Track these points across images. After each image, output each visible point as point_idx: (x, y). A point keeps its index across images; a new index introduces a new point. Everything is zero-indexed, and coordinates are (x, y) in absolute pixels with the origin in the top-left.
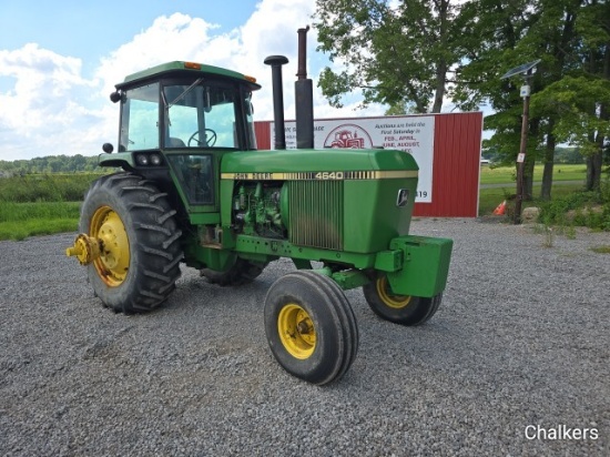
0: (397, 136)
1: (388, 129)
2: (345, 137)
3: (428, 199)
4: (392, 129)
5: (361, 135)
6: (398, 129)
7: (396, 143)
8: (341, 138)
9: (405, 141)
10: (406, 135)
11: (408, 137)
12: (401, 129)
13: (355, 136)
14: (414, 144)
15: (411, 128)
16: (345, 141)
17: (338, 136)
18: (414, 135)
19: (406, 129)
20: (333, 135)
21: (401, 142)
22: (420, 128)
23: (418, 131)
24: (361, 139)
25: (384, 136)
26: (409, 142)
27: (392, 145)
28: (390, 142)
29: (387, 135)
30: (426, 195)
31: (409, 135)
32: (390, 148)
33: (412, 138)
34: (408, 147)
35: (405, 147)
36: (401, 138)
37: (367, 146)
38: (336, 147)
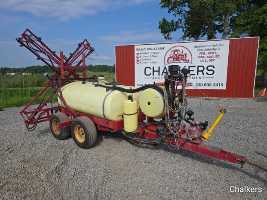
0: (207, 52)
1: (201, 48)
2: (176, 53)
3: (224, 88)
4: (204, 48)
5: (185, 51)
6: (207, 48)
7: (206, 57)
8: (174, 54)
9: (211, 55)
10: (212, 51)
11: (213, 53)
12: (210, 48)
13: (182, 52)
14: (216, 56)
15: (215, 48)
16: (176, 55)
17: (172, 53)
18: (217, 51)
19: (212, 48)
20: (170, 52)
21: (209, 55)
22: (220, 47)
23: (219, 49)
24: (185, 54)
25: (199, 52)
26: (214, 55)
27: (204, 57)
28: (202, 55)
29: (201, 52)
30: (223, 85)
31: (214, 51)
32: (203, 59)
33: (215, 53)
34: (213, 58)
35: (211, 59)
36: (209, 53)
37: (189, 57)
38: (171, 59)
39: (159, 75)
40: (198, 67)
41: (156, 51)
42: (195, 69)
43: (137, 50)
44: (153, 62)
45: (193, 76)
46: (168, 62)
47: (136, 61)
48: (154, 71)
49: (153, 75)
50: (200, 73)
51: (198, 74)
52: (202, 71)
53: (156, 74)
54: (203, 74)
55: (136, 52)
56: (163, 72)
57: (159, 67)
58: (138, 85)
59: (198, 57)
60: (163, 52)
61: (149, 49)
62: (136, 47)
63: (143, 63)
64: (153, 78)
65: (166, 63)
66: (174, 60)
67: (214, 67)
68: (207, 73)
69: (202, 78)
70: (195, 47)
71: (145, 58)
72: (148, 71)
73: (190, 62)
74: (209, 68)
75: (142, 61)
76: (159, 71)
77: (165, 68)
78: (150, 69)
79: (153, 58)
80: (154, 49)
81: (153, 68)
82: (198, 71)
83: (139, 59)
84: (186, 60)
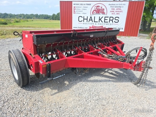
0: (116, 8)
1: (113, 6)
2: (98, 8)
3: (123, 30)
4: (114, 6)
6: (116, 6)
7: (115, 11)
8: (97, 8)
9: (118, 10)
10: (118, 8)
11: (119, 9)
12: (118, 6)
13: (102, 8)
14: (121, 12)
15: (121, 6)
16: (98, 9)
17: (96, 8)
18: (121, 8)
19: (119, 6)
20: (94, 7)
21: (117, 10)
22: (124, 6)
23: (123, 7)
24: (103, 9)
25: (111, 8)
26: (119, 11)
27: (113, 11)
28: (113, 10)
29: (112, 8)
30: (122, 29)
31: (120, 8)
32: (113, 13)
33: (120, 9)
34: (119, 13)
35: (118, 13)
36: (117, 9)
37: (105, 11)
38: (95, 12)
39: (87, 22)
40: (110, 17)
41: (86, 6)
42: (108, 19)
43: (74, 4)
44: (84, 13)
45: (107, 23)
46: (93, 13)
47: (73, 12)
48: (84, 19)
49: (84, 21)
50: (111, 21)
51: (109, 22)
52: (112, 20)
53: (85, 21)
54: (113, 22)
55: (73, 6)
56: (90, 20)
57: (87, 17)
58: (74, 28)
59: (111, 11)
60: (90, 7)
61: (81, 4)
62: (73, 3)
63: (78, 13)
64: (84, 24)
65: (92, 14)
66: (96, 13)
67: (119, 18)
68: (115, 22)
69: (112, 24)
70: (109, 4)
71: (79, 10)
72: (81, 19)
73: (106, 14)
74: (116, 19)
75: (77, 12)
76: (87, 19)
77: (91, 17)
78: (82, 17)
79: (84, 10)
80: (85, 5)
81: (84, 17)
82: (110, 20)
83: (75, 11)
84: (103, 13)
